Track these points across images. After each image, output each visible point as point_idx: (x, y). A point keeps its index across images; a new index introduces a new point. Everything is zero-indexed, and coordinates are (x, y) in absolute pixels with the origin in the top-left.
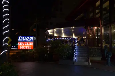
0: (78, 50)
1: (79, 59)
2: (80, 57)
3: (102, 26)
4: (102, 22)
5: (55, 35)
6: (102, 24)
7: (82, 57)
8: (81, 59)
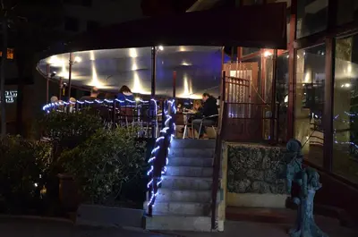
0: (176, 160)
1: (172, 200)
2: (179, 194)
3: (295, 45)
4: (299, 26)
5: (97, 83)
6: (298, 37)
7: (186, 194)
8: (183, 201)
